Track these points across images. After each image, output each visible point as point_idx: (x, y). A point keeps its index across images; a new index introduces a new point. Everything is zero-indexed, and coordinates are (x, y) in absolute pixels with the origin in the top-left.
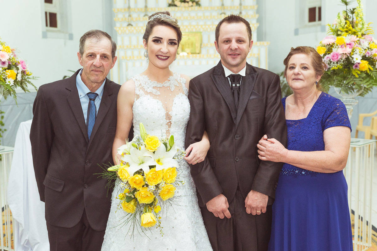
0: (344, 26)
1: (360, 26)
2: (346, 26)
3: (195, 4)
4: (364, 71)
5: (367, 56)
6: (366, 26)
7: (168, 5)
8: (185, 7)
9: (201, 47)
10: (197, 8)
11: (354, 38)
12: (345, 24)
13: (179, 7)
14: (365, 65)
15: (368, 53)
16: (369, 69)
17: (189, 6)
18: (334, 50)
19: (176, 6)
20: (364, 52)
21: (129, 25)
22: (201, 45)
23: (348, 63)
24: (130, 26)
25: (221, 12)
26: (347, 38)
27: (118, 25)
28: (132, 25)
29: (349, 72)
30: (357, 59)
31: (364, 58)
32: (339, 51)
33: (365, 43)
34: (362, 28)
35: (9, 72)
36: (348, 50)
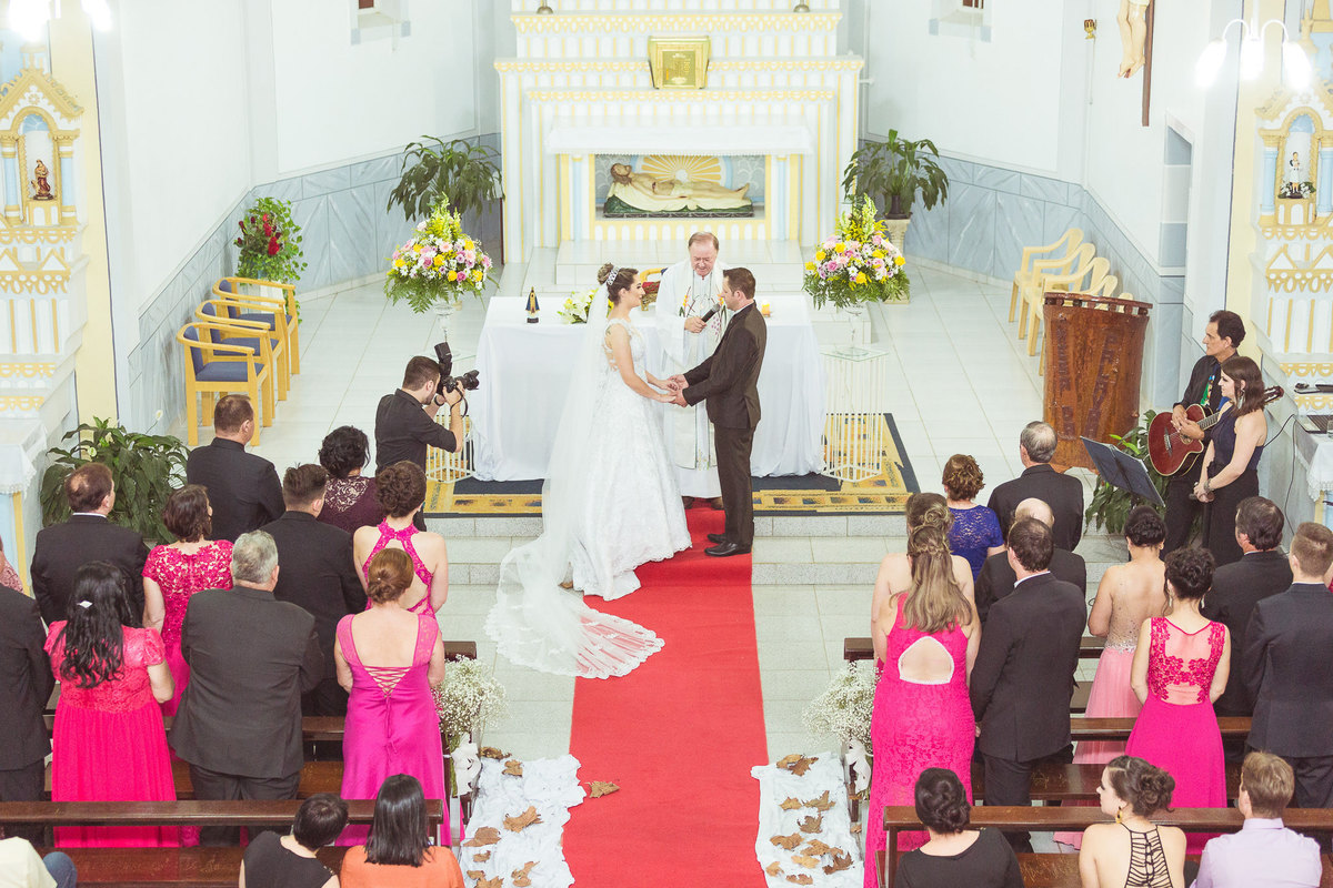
2: (851, 227)
4: (862, 283)
5: (867, 266)
11: (857, 244)
15: (869, 263)
16: (868, 281)
18: (833, 258)
20: (863, 262)
23: (846, 275)
26: (850, 245)
28: (550, 10)
29: (847, 285)
31: (863, 269)
32: (838, 260)
33: (868, 251)
34: (869, 230)
35: (478, 273)
36: (847, 259)
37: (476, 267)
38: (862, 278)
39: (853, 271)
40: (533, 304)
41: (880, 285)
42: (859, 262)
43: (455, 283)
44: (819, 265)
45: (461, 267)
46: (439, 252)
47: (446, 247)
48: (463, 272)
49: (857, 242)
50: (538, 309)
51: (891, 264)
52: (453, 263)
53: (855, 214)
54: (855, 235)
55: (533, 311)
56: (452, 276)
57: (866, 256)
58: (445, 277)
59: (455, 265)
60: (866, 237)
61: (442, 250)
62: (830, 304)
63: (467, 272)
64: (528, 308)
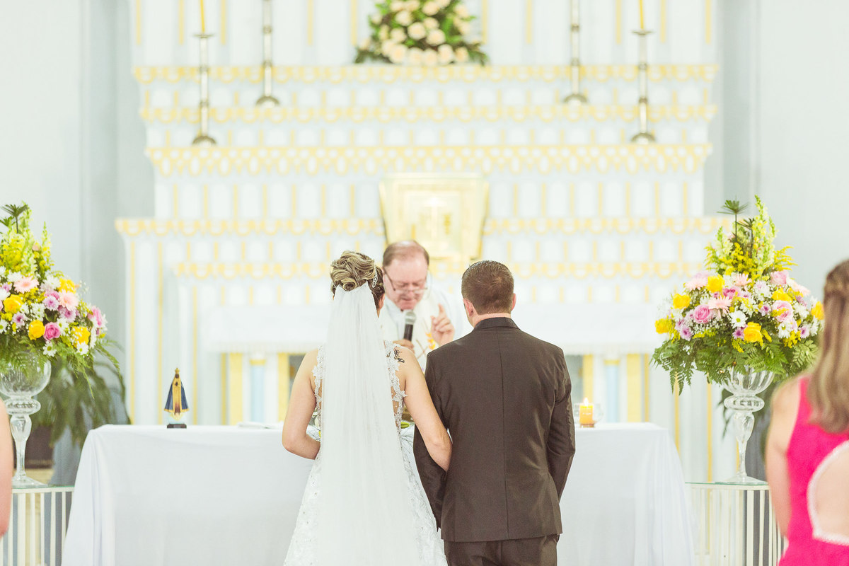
0: (730, 254)
1: (761, 255)
2: (734, 254)
3: (463, 52)
4: (754, 343)
5: (763, 315)
6: (772, 256)
7: (354, 54)
8: (423, 65)
9: (482, 234)
10: (473, 69)
12: (732, 250)
13: (400, 64)
14: (756, 332)
15: (766, 309)
16: (764, 338)
17: (439, 64)
18: (703, 302)
19: (387, 60)
20: (756, 307)
21: (200, 138)
22: (484, 224)
23: (727, 330)
24: (206, 145)
25: (567, 92)
26: (732, 279)
27: (154, 137)
28: (213, 141)
29: (728, 344)
30: (738, 320)
31: (755, 318)
32: (710, 303)
33: (762, 289)
34: (765, 259)
35: (81, 331)
36: (726, 302)
37: (77, 322)
38: (754, 333)
39: (737, 319)
40: (177, 398)
41: (785, 350)
42: (749, 306)
43: (41, 342)
44: (678, 317)
45: (51, 315)
46: (13, 291)
47: (26, 285)
48: (56, 325)
49: (746, 275)
50: (185, 406)
51: (804, 314)
52: (39, 309)
53: (740, 234)
54: (741, 266)
55: (178, 410)
56: (37, 329)
57: (761, 299)
58: (23, 332)
59: (42, 314)
60: (761, 270)
61: (19, 288)
62: (699, 376)
63: (62, 324)
64: (168, 406)
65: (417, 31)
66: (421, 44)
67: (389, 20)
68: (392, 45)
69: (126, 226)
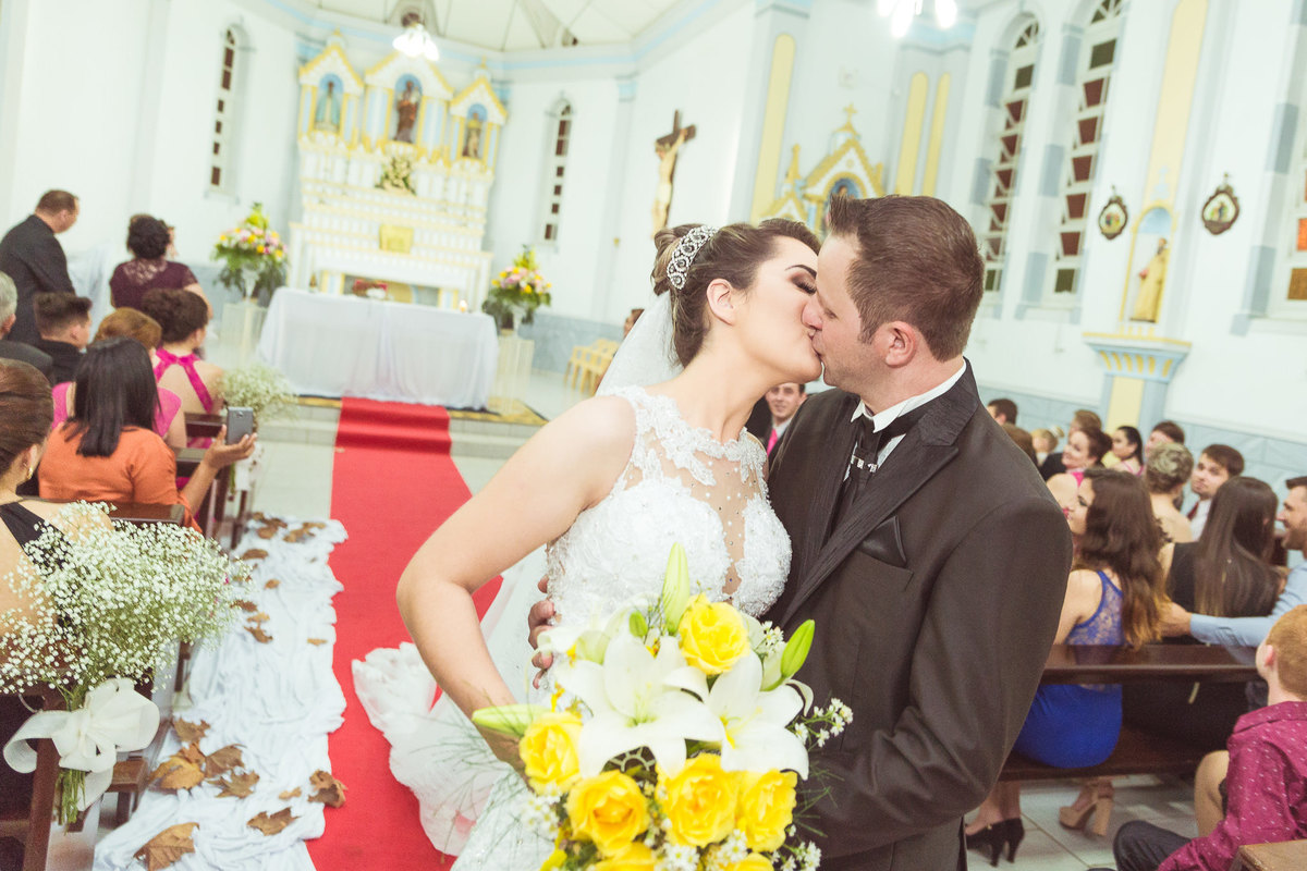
3: (410, 191)
7: (374, 186)
8: (395, 193)
10: (412, 197)
11: (526, 270)
13: (389, 191)
17: (402, 194)
19: (385, 189)
33: (532, 275)
38: (528, 289)
39: (523, 284)
45: (267, 245)
46: (256, 235)
63: (271, 249)
65: (396, 182)
66: (397, 186)
67: (387, 177)
68: (387, 184)
69: (293, 226)
